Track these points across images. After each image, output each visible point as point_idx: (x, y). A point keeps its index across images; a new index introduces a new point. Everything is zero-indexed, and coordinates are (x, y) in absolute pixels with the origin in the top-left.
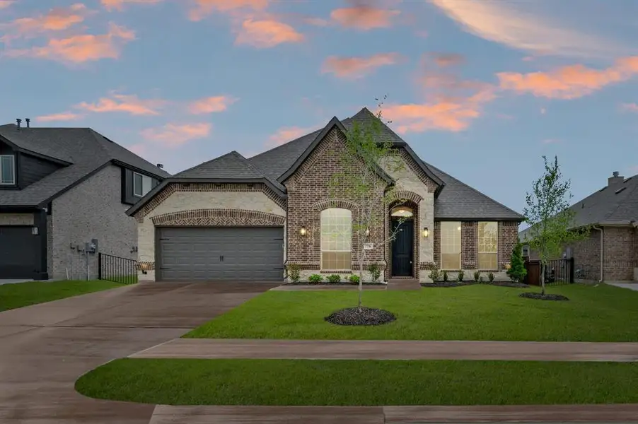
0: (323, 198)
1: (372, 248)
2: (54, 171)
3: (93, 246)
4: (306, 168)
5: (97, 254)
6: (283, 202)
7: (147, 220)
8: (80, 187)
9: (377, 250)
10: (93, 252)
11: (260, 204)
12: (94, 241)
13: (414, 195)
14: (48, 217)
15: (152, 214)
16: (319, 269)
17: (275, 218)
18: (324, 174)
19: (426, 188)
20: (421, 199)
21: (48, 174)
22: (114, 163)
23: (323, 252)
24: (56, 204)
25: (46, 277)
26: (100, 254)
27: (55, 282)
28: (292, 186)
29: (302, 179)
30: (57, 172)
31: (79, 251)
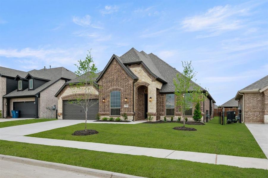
0: (111, 87)
1: (128, 107)
2: (44, 83)
3: (54, 107)
4: (105, 75)
5: (56, 110)
6: (97, 89)
7: (60, 98)
8: (50, 88)
9: (130, 107)
10: (54, 109)
11: (92, 91)
12: (55, 106)
13: (146, 83)
14: (39, 98)
15: (62, 96)
16: (109, 115)
17: (96, 96)
18: (111, 77)
19: (151, 80)
20: (149, 85)
21: (43, 84)
22: (62, 79)
23: (111, 109)
24: (41, 94)
25: (38, 117)
26: (57, 110)
27: (41, 119)
28: (100, 83)
29: (104, 80)
30: (46, 83)
31: (49, 109)
